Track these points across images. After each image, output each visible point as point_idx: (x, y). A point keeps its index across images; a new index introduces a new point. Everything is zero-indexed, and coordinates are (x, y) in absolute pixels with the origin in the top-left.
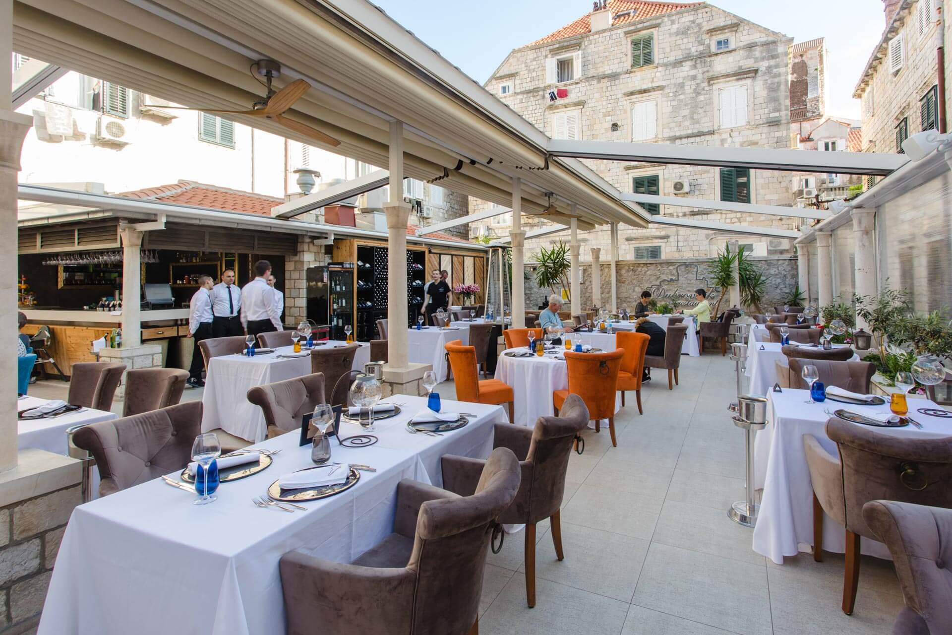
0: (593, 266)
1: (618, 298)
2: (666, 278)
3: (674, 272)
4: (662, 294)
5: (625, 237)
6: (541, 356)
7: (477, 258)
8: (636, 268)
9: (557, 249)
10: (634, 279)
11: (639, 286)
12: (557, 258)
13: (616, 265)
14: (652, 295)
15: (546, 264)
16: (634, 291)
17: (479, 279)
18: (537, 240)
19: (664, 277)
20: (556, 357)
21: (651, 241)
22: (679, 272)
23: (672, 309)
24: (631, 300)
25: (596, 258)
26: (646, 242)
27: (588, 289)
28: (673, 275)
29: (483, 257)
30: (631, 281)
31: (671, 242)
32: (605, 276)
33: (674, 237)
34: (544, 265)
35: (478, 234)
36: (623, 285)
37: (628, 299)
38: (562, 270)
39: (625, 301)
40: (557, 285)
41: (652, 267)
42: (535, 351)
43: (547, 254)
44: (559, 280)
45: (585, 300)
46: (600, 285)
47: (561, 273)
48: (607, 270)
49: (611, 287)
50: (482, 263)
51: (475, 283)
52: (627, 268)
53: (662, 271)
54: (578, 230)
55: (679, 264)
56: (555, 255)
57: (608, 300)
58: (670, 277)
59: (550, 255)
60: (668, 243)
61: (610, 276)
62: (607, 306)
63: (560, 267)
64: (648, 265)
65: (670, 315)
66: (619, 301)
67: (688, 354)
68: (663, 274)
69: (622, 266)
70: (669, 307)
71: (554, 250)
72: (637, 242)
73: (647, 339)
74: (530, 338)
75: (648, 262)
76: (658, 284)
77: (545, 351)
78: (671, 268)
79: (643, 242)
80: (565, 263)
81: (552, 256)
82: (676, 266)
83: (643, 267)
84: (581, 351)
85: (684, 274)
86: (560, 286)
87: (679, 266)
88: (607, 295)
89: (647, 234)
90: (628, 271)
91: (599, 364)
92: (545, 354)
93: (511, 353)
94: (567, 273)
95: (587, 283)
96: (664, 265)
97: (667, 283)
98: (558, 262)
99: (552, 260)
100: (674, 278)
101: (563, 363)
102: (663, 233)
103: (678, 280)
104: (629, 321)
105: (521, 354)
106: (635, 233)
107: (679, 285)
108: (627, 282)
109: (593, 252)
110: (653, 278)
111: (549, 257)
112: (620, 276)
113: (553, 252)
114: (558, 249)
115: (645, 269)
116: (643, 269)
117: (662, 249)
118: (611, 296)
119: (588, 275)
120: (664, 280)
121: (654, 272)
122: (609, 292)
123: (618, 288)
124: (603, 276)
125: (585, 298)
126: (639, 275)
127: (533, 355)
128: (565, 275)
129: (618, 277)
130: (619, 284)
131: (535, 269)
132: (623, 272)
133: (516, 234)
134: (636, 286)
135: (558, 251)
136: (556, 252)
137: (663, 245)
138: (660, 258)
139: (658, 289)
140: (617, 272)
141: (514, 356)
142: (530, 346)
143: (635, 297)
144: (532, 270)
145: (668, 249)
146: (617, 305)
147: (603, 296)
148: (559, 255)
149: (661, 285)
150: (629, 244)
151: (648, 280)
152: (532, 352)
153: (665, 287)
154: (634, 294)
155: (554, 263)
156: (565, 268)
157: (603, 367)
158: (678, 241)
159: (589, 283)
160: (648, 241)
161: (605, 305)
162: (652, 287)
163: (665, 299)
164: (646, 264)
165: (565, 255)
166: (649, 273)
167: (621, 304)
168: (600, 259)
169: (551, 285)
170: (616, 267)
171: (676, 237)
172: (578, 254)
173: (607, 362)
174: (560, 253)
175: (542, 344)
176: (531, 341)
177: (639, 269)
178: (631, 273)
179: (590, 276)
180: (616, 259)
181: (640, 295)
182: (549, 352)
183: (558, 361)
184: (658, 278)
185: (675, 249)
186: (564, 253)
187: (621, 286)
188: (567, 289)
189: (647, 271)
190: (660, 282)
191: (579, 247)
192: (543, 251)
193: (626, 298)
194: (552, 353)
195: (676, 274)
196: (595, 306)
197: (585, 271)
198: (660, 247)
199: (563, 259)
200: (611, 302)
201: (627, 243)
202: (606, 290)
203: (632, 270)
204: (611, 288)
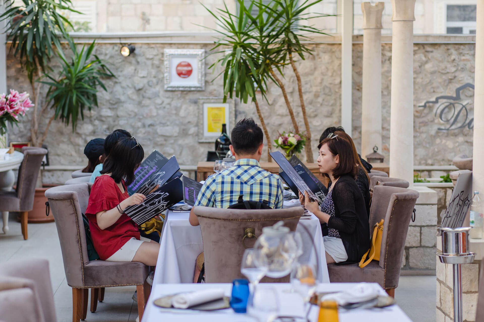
14: (437, 120)
27: (277, 107)
32: (322, 74)
41: (437, 54)
48: (325, 58)
49: (336, 100)
53: (461, 64)
61: (335, 72)
64: (428, 49)
68: (463, 70)
76: (453, 94)
83: (415, 52)
88: (327, 122)
95: (276, 91)
96: (465, 50)
109: (369, 13)
110: (438, 80)
112: (360, 74)
115: (421, 56)
116: (418, 56)
121: (442, 65)
124: (317, 73)
129: (355, 76)
130: (358, 94)
147: (316, 122)
151: (427, 85)
159: (280, 91)
164: (424, 45)
166: (428, 67)
184: (450, 81)
187: (360, 98)
189: (426, 62)
202: (325, 110)
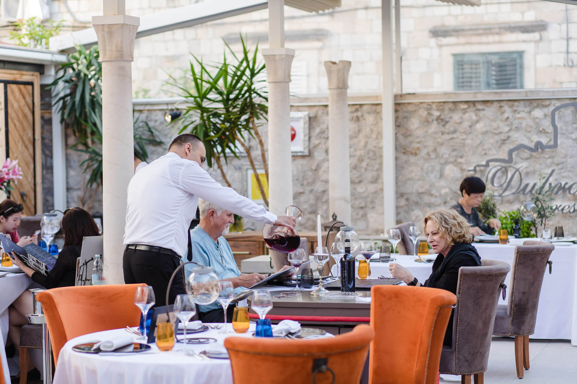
0: (330, 108)
1: (400, 195)
2: (526, 142)
3: (547, 124)
4: (515, 182)
5: (430, 25)
6: (167, 349)
7: (14, 87)
8: (446, 115)
9: (233, 63)
10: (442, 144)
11: (455, 163)
12: (233, 87)
13: (397, 105)
14: (488, 186)
15: (206, 104)
16: (441, 175)
17: (20, 144)
18: (190, 32)
19: (520, 138)
20: (204, 353)
21: (497, 38)
22: (558, 124)
23: (534, 223)
24: (433, 200)
25: (338, 88)
26: (484, 39)
28: (543, 132)
29: (31, 84)
30: (435, 150)
31: (550, 41)
32: (367, 137)
33: (558, 26)
34: (199, 106)
35: (19, 16)
36: (412, 159)
37: (427, 199)
38: (247, 121)
39: (417, 203)
40: (236, 162)
41: (489, 112)
42: (151, 339)
43: (205, 77)
44: (239, 149)
45: (312, 202)
46: (347, 162)
47: (246, 127)
48: (370, 119)
49: (381, 164)
50: (29, 100)
51: (8, 156)
52: (424, 114)
53: (516, 123)
54: (286, 8)
55: (558, 104)
56: (229, 79)
57: (372, 202)
58: (536, 138)
59: (216, 80)
60: (541, 45)
61: (380, 135)
62: (372, 216)
63: (242, 112)
64: (479, 106)
65: (520, 242)
66: (403, 202)
67: (569, 341)
68: (517, 129)
69: (410, 108)
70: (526, 219)
71: (225, 65)
72: (462, 40)
73: (449, 303)
74: (140, 306)
75: (480, 98)
76: (505, 156)
77: (179, 337)
78: (538, 113)
79: (474, 39)
80: (257, 100)
81: (221, 83)
82: (552, 108)
83: (465, 111)
84: (271, 335)
85: (570, 128)
86: (246, 163)
87: (557, 109)
88: (372, 188)
89: (487, 19)
90: (427, 122)
91: (310, 365)
92: (177, 346)
93: (91, 345)
94: (260, 130)
95: (319, 155)
96: (521, 107)
97: (526, 154)
98: (236, 98)
99: (221, 93)
100: (544, 140)
101: (221, 365)
102: (530, 16)
103: (555, 145)
104: (416, 257)
105: (116, 345)
106: (456, 16)
107: (557, 160)
108: (424, 153)
109: (329, 72)
110: (491, 140)
111: (213, 86)
112: (406, 136)
113: (223, 72)
114: (237, 64)
115: (471, 115)
116: (466, 116)
117: (528, 60)
118: (382, 190)
119: (322, 132)
120: (521, 147)
121: (495, 125)
122: (376, 180)
123: (399, 168)
124: (361, 136)
125: (312, 197)
126: (455, 132)
127: (148, 347)
128: (257, 133)
129: (401, 138)
130: (404, 158)
131: (175, 116)
132: (414, 124)
133: (110, 26)
134: (446, 163)
135: (238, 69)
136: (231, 70)
137: (529, 49)
138: (522, 87)
139: (505, 171)
140: (398, 125)
141: (98, 351)
142: (142, 327)
143: (444, 191)
144: (169, 118)
145: (542, 61)
146: (398, 214)
147: (360, 189)
148: (240, 78)
149: (510, 160)
150: (440, 46)
151: (477, 146)
152: (145, 342)
153: (522, 165)
154: (443, 183)
155: (226, 101)
156: (254, 114)
157: (320, 372)
158: (568, 39)
159: (324, 155)
160: (491, 38)
161: (364, 216)
162: (487, 165)
163: (522, 197)
164: (474, 103)
165: (255, 79)
166: (479, 126)
167: (407, 212)
168: (350, 92)
169: (218, 159)
170: (396, 111)
171: (564, 27)
172: (287, 79)
173: (331, 360)
174: (243, 73)
175: (173, 321)
176: (145, 313)
177: (456, 117)
178: (434, 127)
179: (324, 135)
180: (397, 91)
181: (457, 187)
182: (190, 341)
183: (207, 361)
184: (504, 141)
185: (560, 60)
186: (253, 74)
187: (406, 162)
188: (261, 172)
189: (477, 122)
190: (511, 152)
191: (290, 57)
192: (198, 69)
193: (420, 194)
194: (198, 341)
195: (550, 129)
196: (335, 217)
197: (312, 121)
198: (521, 54)
199: (250, 90)
200: (382, 205)
201: (433, 41)
202: (369, 175)
203: (438, 118)
204: (380, 169)
